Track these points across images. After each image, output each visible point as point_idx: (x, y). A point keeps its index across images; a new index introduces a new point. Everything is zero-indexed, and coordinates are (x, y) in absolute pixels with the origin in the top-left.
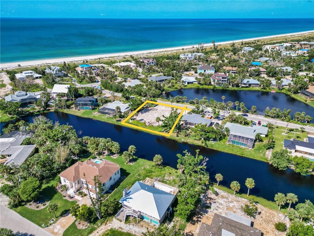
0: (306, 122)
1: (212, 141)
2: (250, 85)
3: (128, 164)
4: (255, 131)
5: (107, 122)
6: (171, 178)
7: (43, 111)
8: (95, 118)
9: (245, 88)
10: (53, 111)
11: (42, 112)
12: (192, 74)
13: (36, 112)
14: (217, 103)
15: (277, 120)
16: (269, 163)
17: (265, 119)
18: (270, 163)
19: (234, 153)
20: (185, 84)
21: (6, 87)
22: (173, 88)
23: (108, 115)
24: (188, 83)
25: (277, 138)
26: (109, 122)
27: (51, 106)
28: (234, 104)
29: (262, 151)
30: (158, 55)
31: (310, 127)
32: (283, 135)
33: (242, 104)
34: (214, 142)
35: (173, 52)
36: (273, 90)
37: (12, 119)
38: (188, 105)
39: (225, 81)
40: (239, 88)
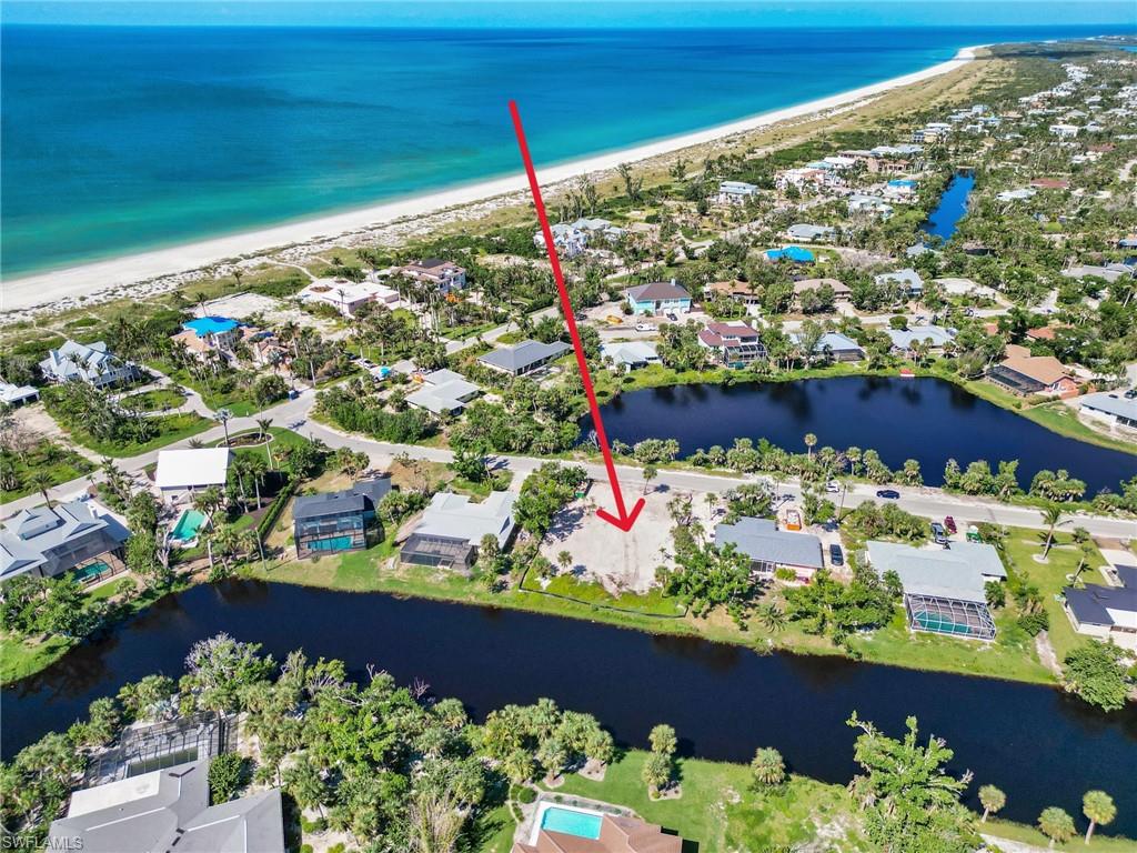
0: (1071, 498)
1: (862, 631)
3: (662, 798)
5: (456, 599)
6: (837, 826)
7: (166, 586)
8: (400, 590)
10: (203, 577)
11: (163, 593)
12: (620, 321)
13: (141, 600)
16: (1063, 688)
18: (1068, 689)
19: (950, 668)
23: (448, 568)
26: (464, 599)
27: (185, 556)
28: (845, 455)
29: (1025, 646)
30: (440, 227)
31: (1087, 517)
32: (1040, 564)
33: (871, 457)
34: (870, 635)
35: (488, 213)
36: (902, 367)
37: (56, 657)
38: (689, 470)
39: (753, 348)
40: (803, 370)
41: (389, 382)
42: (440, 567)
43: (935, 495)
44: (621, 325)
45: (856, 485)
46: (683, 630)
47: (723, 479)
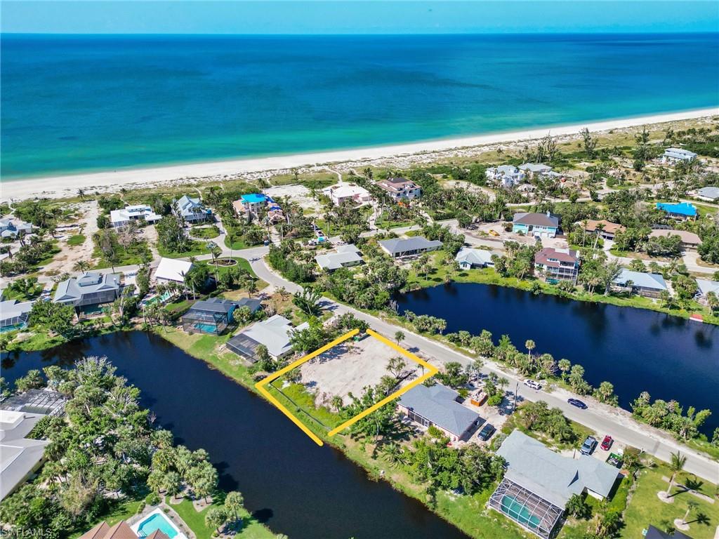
1: (452, 492)
2: (635, 290)
3: (219, 538)
4: (576, 478)
7: (121, 327)
8: (214, 364)
9: (619, 297)
10: (139, 327)
11: (118, 329)
12: (497, 235)
13: (107, 330)
14: (514, 355)
15: (664, 436)
17: (631, 428)
20: (464, 268)
21: (84, 244)
22: (429, 279)
23: (245, 359)
24: (473, 266)
25: (638, 508)
27: (142, 314)
28: (557, 364)
32: (658, 500)
33: (578, 371)
34: (456, 496)
35: (479, 153)
36: (697, 313)
37: (54, 345)
38: (443, 343)
39: (568, 271)
40: (601, 296)
41: (321, 246)
42: (242, 357)
43: (620, 417)
44: (497, 238)
45: (558, 389)
46: (336, 443)
47: (463, 356)
